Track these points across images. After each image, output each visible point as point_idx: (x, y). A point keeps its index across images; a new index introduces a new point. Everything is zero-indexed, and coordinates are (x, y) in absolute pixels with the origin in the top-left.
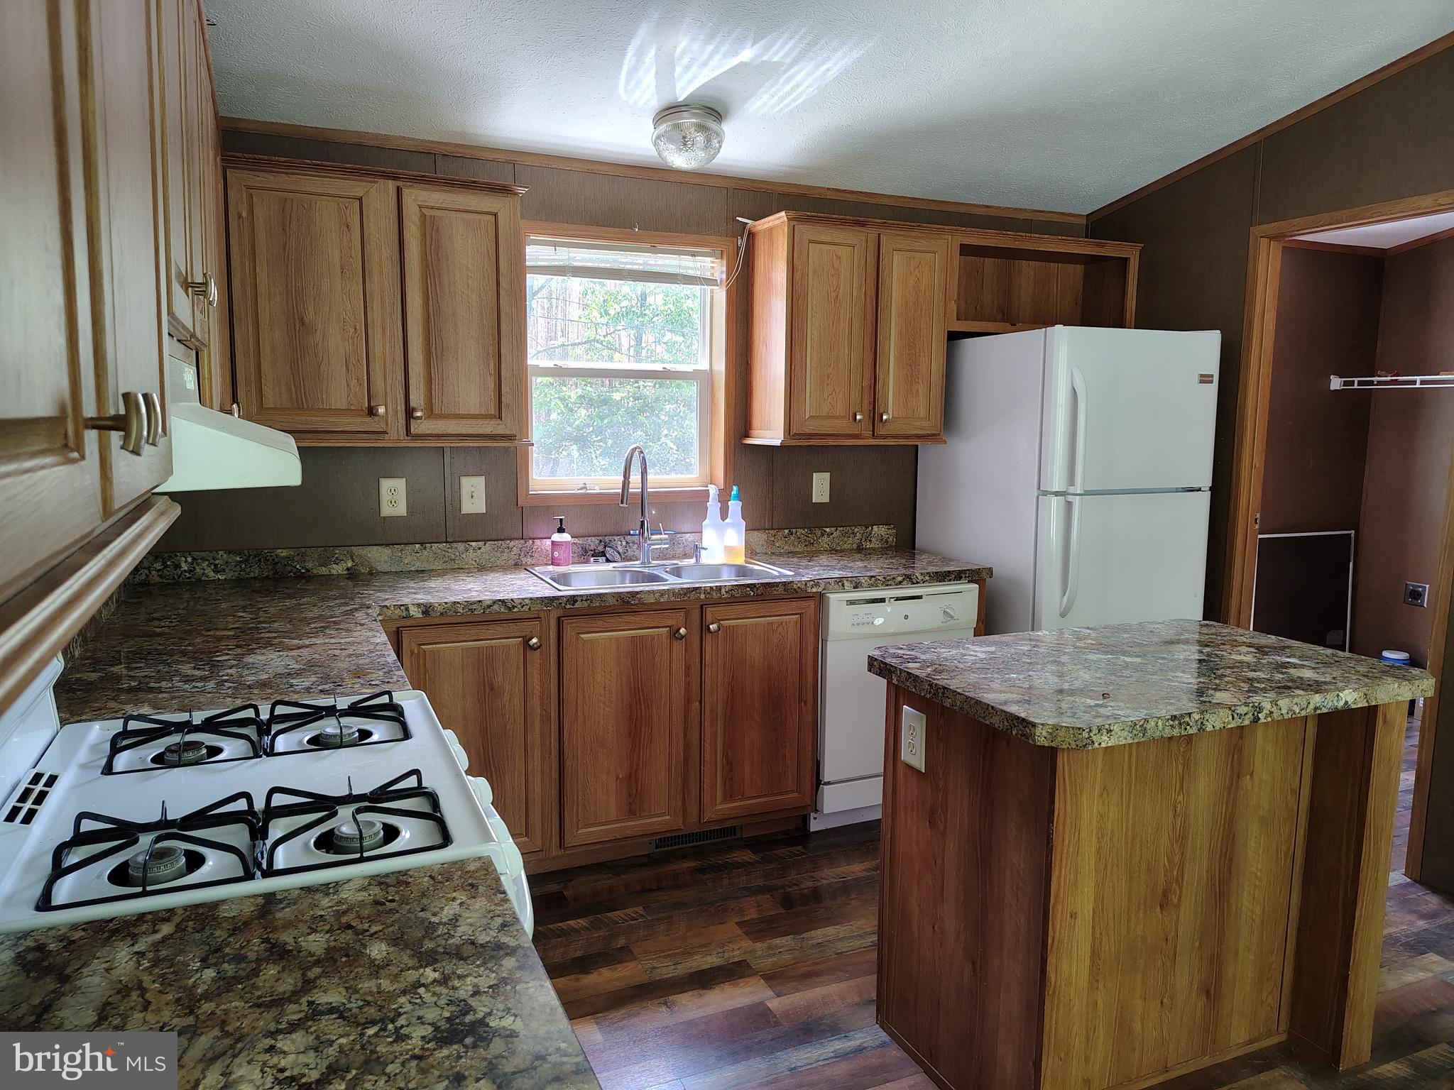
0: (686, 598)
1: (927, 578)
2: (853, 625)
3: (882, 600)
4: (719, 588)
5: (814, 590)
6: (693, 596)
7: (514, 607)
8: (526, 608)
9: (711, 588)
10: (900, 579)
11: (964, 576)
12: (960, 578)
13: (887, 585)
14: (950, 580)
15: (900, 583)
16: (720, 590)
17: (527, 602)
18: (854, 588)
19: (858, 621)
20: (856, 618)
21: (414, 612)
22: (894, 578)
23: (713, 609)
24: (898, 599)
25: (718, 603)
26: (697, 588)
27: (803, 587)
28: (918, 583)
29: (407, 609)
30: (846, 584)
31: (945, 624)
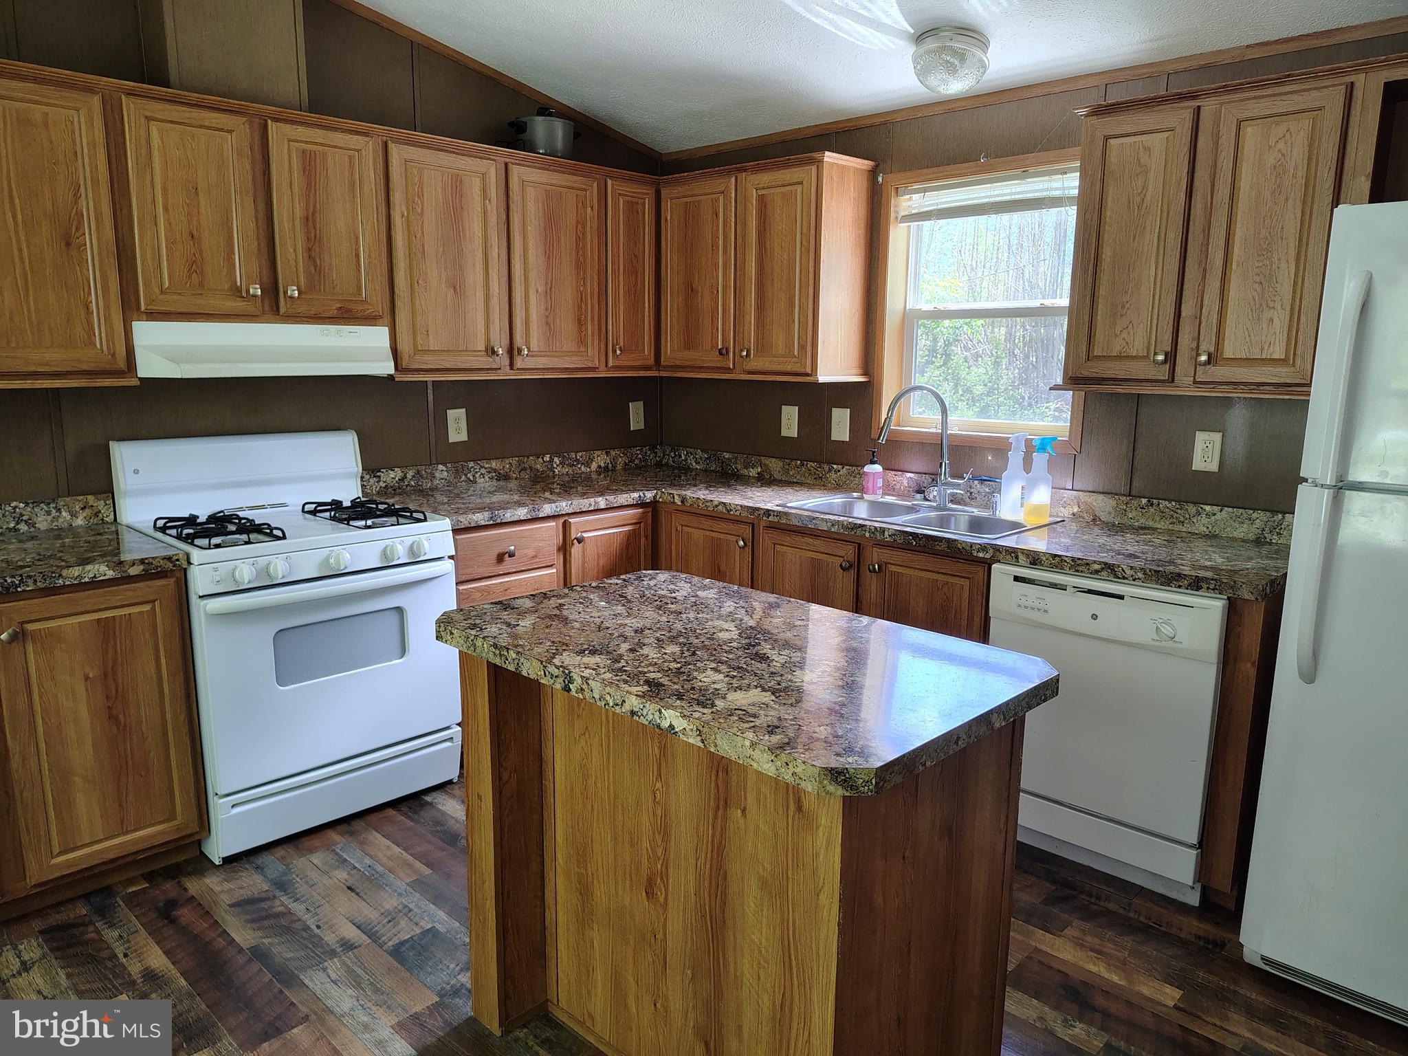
0: (853, 533)
1: (1140, 575)
2: (1020, 606)
3: (1063, 588)
4: (883, 531)
5: (981, 555)
6: (859, 532)
7: (731, 510)
8: (738, 513)
9: (876, 528)
10: (1097, 567)
11: (1205, 586)
12: (1198, 588)
13: (1077, 571)
14: (1180, 587)
15: (1097, 572)
16: (884, 532)
17: (739, 508)
18: (1031, 564)
19: (1026, 604)
20: (1024, 599)
21: (678, 501)
22: (1087, 564)
23: (878, 550)
24: (1090, 592)
25: (882, 545)
26: (864, 526)
27: (968, 548)
28: (1124, 578)
29: (673, 497)
30: (1021, 556)
31: (1156, 643)
